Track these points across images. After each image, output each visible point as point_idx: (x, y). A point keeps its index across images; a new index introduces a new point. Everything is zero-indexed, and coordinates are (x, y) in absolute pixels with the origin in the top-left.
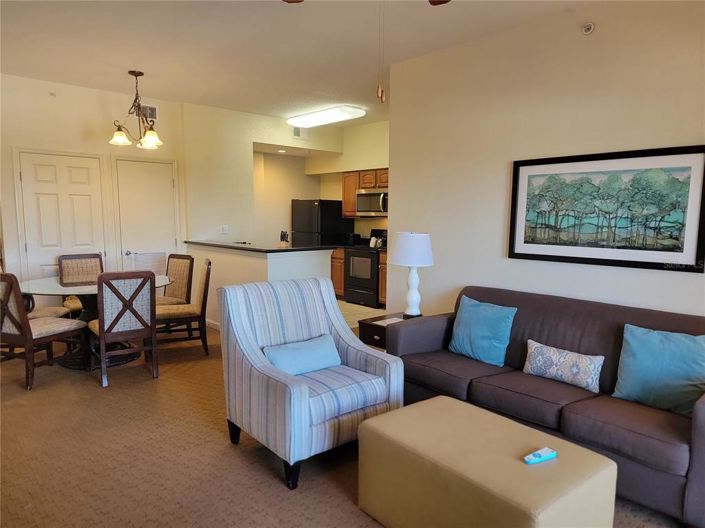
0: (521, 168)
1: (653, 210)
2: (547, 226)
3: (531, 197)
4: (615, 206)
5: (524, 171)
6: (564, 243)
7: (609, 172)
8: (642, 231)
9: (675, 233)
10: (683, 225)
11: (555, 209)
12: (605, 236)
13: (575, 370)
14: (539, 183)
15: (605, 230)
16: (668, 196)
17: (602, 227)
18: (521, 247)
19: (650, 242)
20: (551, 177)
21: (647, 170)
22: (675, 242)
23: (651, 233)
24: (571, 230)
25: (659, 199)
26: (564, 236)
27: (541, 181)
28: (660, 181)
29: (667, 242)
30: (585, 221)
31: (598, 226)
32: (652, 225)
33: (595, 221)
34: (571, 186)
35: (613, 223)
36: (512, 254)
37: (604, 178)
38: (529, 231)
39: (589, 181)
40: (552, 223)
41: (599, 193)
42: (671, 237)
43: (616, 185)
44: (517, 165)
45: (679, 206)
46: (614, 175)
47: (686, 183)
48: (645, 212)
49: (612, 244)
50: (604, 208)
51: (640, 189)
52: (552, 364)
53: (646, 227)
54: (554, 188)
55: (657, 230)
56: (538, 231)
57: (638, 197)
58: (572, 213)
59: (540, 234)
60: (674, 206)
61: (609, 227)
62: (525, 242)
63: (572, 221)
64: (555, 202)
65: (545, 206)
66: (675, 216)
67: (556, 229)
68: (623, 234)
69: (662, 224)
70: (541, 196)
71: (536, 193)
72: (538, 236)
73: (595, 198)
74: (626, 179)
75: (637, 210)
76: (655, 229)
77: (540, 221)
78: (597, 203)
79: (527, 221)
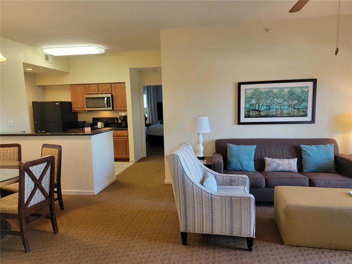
0: (241, 86)
1: (296, 102)
2: (255, 110)
3: (246, 98)
4: (283, 101)
5: (243, 87)
6: (263, 117)
7: (280, 88)
8: (293, 110)
9: (305, 110)
10: (307, 107)
11: (258, 103)
12: (279, 113)
13: (290, 165)
14: (249, 92)
15: (279, 110)
16: (301, 96)
17: (278, 109)
18: (243, 120)
19: (296, 114)
20: (256, 89)
21: (294, 87)
22: (305, 113)
23: (296, 110)
24: (265, 111)
25: (298, 98)
26: (262, 114)
27: (251, 91)
28: (298, 91)
29: (302, 114)
30: (271, 107)
31: (276, 109)
32: (296, 107)
33: (275, 107)
34: (265, 93)
35: (282, 107)
36: (239, 123)
37: (278, 90)
38: (246, 112)
39: (272, 91)
40: (257, 108)
41: (276, 96)
42: (303, 111)
43: (283, 93)
44: (240, 84)
45: (305, 100)
46: (282, 89)
47: (308, 92)
48: (294, 103)
49: (282, 115)
50: (278, 102)
51: (292, 94)
52: (280, 165)
53: (294, 108)
54: (257, 94)
55: (298, 109)
56: (251, 112)
57: (291, 97)
58: (265, 104)
59: (251, 113)
60: (304, 100)
61: (281, 109)
62: (245, 117)
63: (265, 108)
64: (258, 100)
65: (253, 102)
66: (304, 104)
67: (259, 111)
68: (286, 111)
69: (300, 107)
70: (251, 98)
71: (249, 96)
72: (251, 114)
73: (274, 98)
74: (286, 91)
75: (291, 102)
76: (297, 109)
77: (251, 108)
78: (276, 100)
79: (245, 108)
